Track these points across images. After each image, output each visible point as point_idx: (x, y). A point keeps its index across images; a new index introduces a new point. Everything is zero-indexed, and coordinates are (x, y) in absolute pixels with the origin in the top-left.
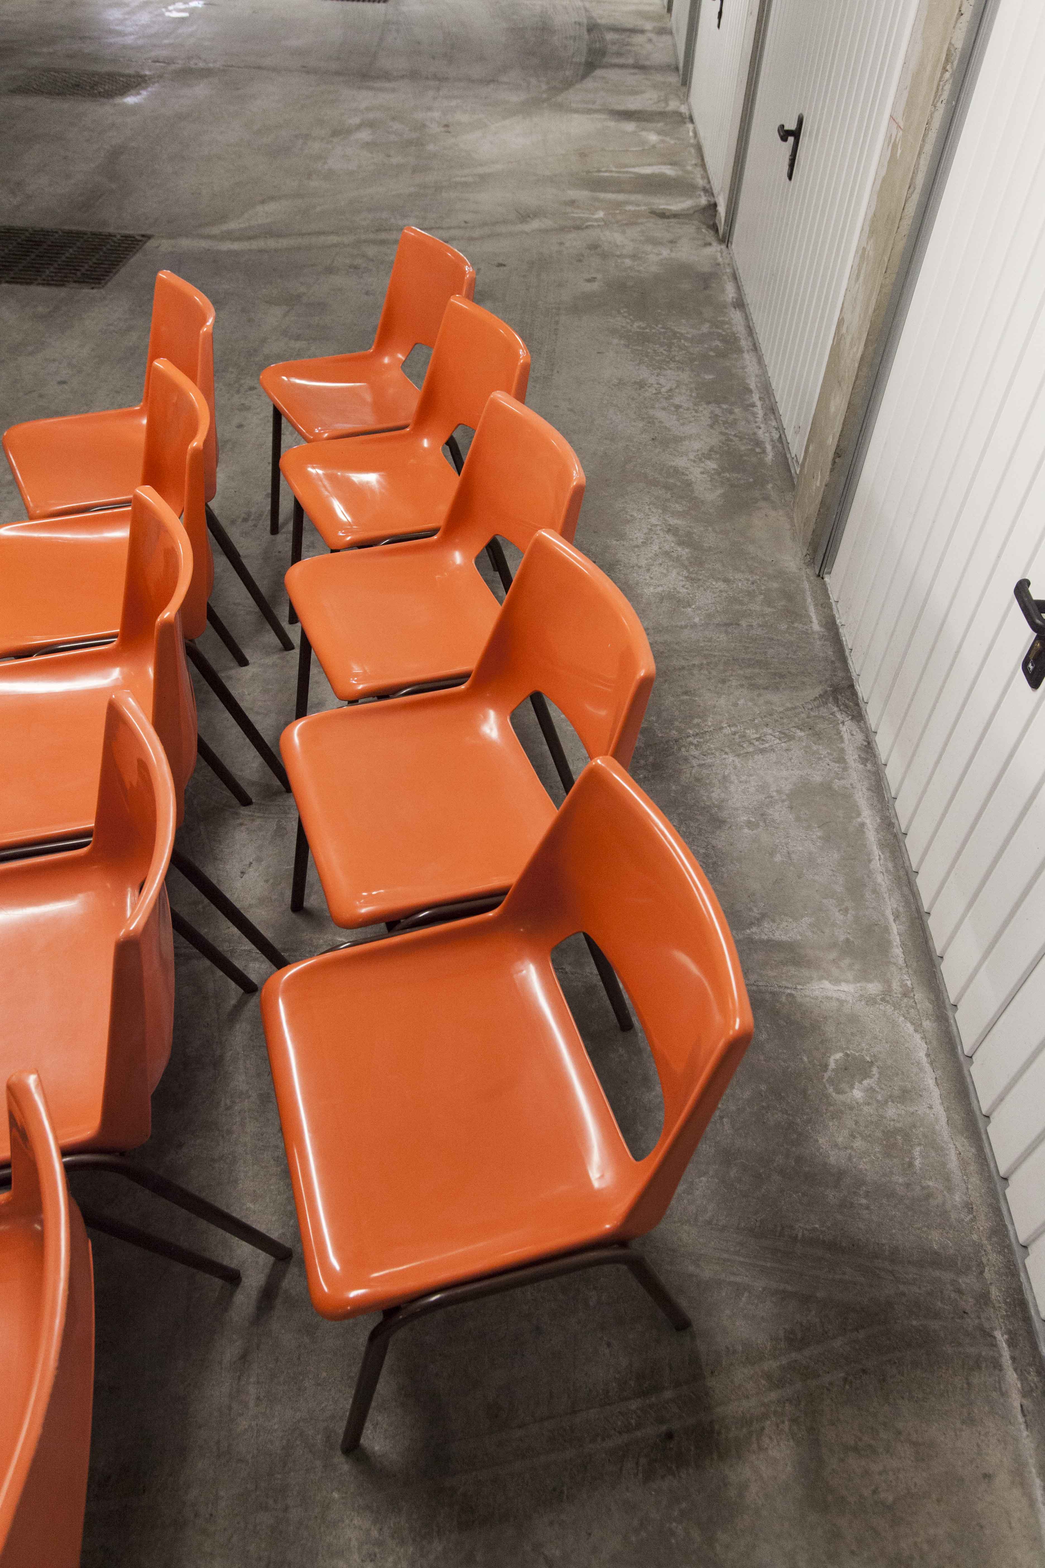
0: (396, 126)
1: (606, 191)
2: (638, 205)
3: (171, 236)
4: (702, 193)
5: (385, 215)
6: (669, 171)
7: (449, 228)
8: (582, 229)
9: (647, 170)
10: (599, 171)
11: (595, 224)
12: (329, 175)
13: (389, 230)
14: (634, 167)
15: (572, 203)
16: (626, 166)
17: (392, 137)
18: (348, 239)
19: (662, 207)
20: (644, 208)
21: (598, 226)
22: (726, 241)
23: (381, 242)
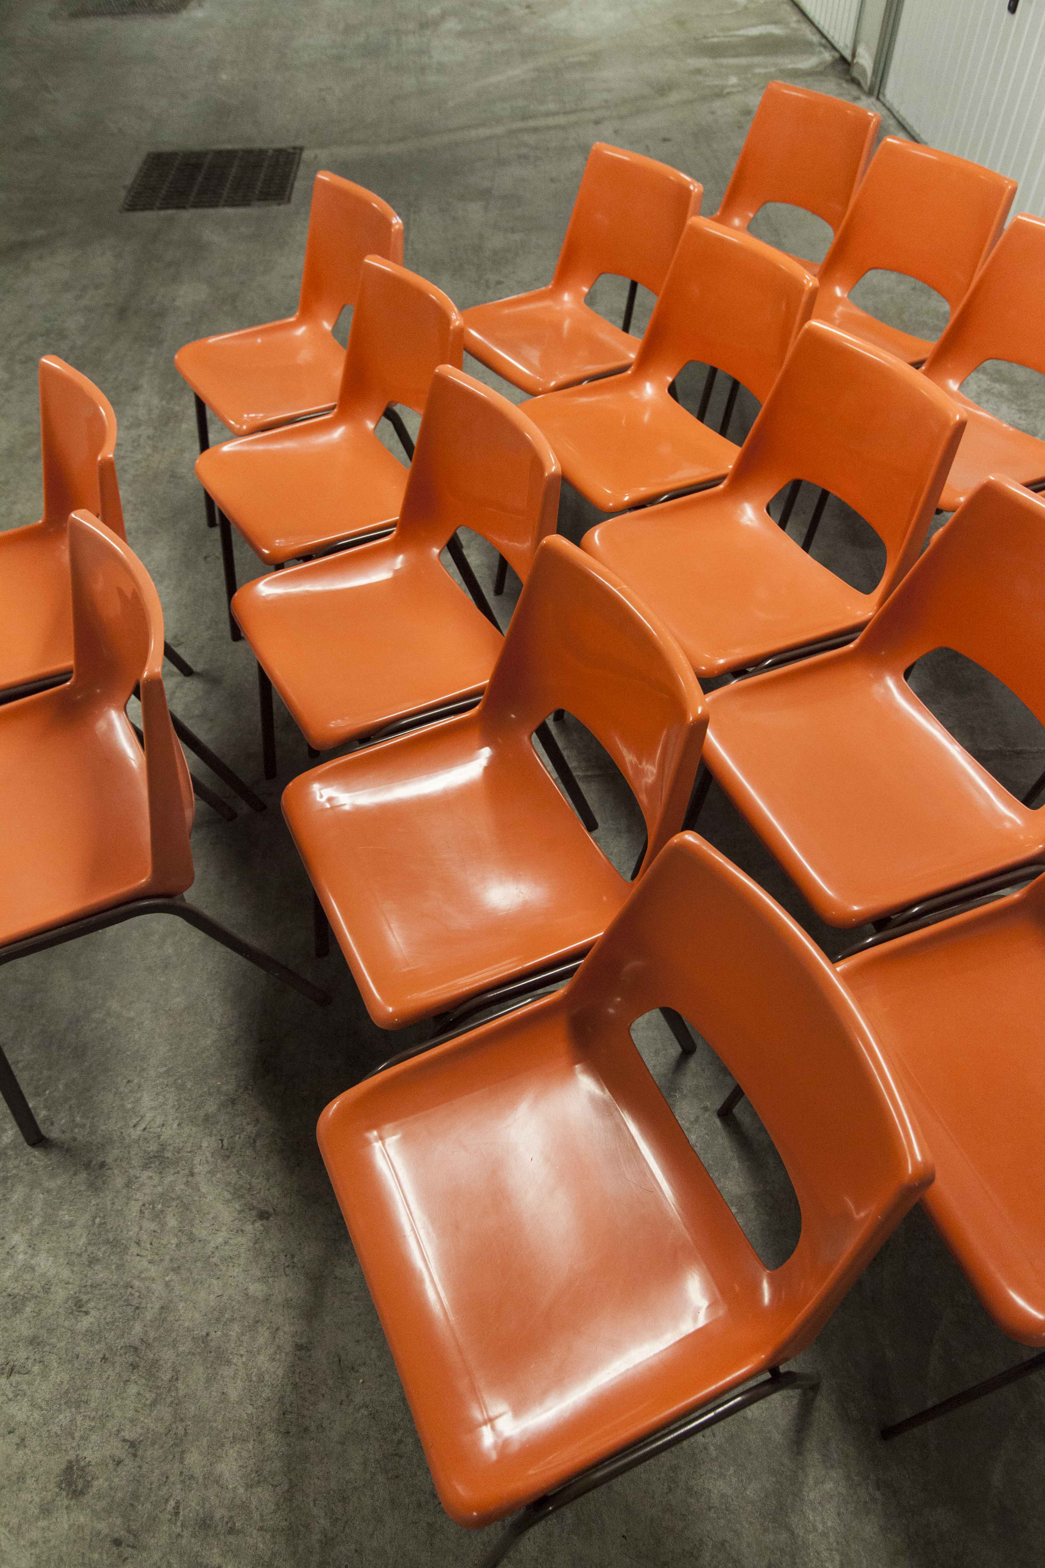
0: (479, 12)
1: (725, 57)
2: (766, 67)
3: (322, 145)
4: (822, 49)
5: (521, 103)
6: (775, 30)
7: (592, 109)
8: (724, 97)
9: (754, 32)
10: (705, 37)
11: (735, 90)
12: (442, 68)
13: (533, 116)
14: (738, 29)
15: (699, 71)
16: (729, 30)
17: (482, 24)
18: (499, 130)
19: (790, 66)
20: (773, 70)
21: (738, 92)
22: (876, 93)
23: (535, 130)
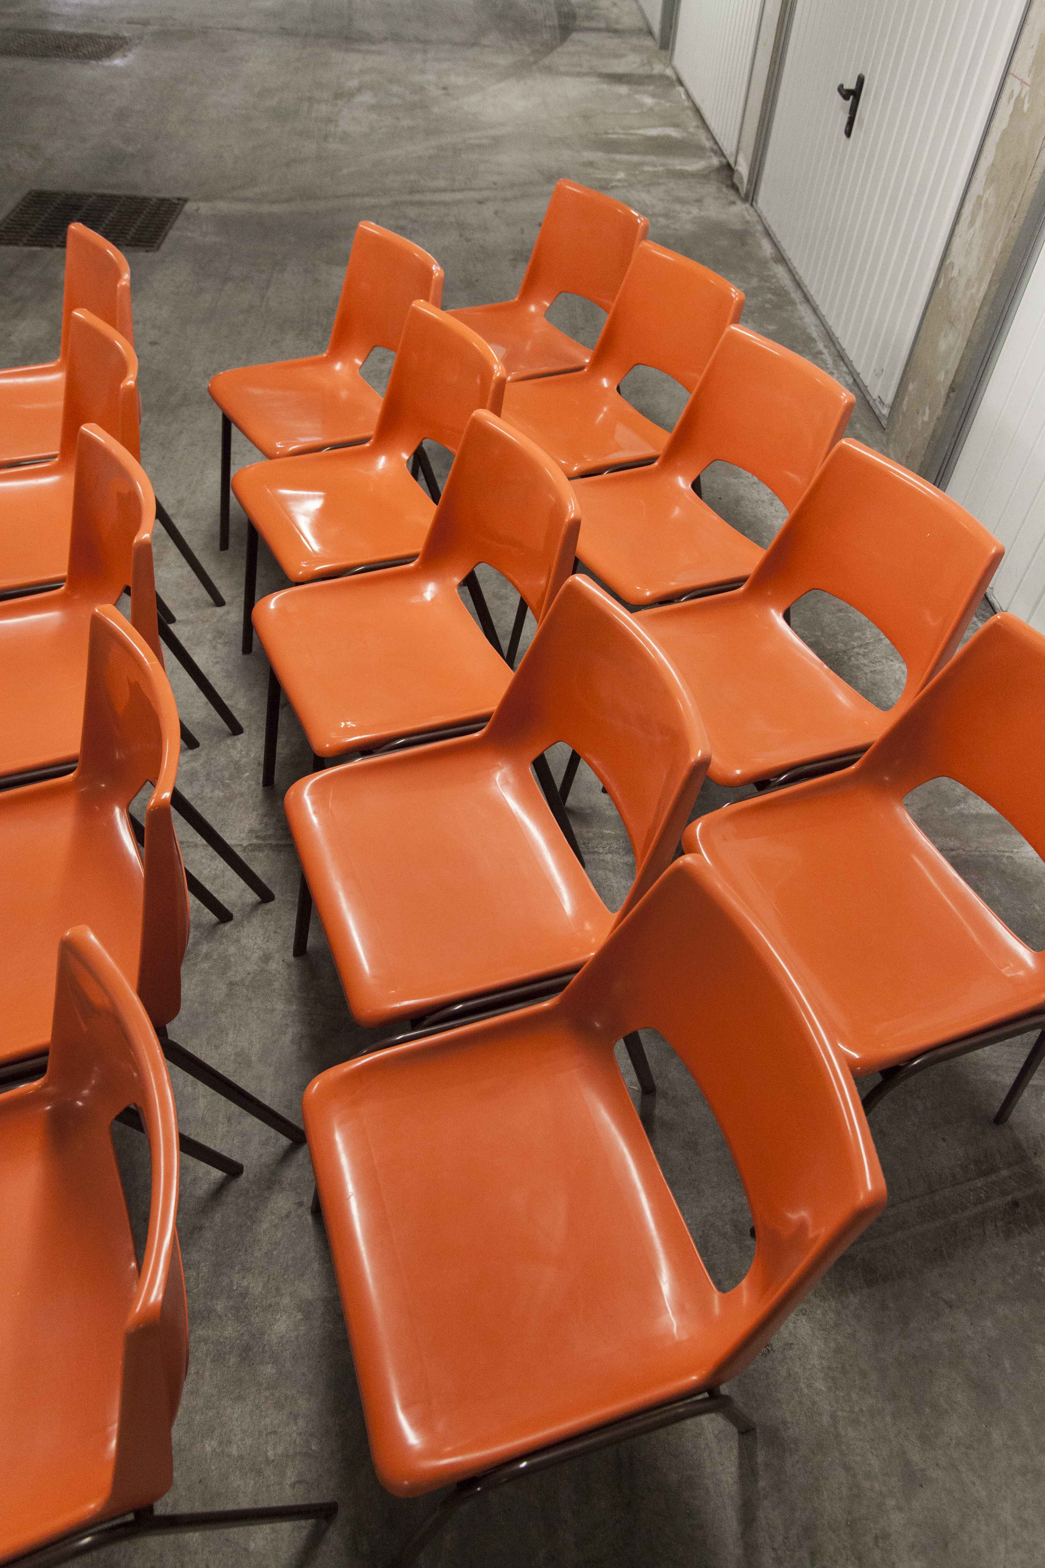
0: (395, 89)
1: (619, 153)
2: (655, 166)
3: (207, 198)
4: (712, 154)
5: (412, 177)
6: (673, 133)
7: (481, 189)
8: (610, 189)
9: (654, 132)
10: (606, 133)
11: (620, 184)
12: (345, 138)
13: (421, 191)
14: (639, 128)
15: (591, 164)
16: (631, 128)
17: (395, 101)
18: (384, 201)
19: (678, 167)
20: (661, 169)
21: (623, 187)
22: (750, 199)
23: (420, 204)
